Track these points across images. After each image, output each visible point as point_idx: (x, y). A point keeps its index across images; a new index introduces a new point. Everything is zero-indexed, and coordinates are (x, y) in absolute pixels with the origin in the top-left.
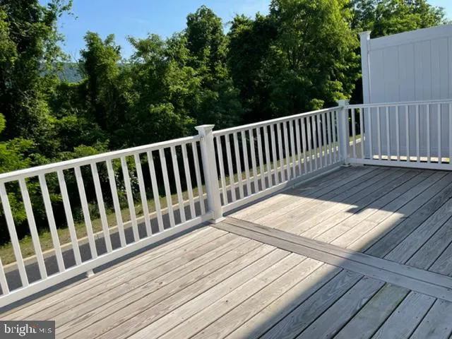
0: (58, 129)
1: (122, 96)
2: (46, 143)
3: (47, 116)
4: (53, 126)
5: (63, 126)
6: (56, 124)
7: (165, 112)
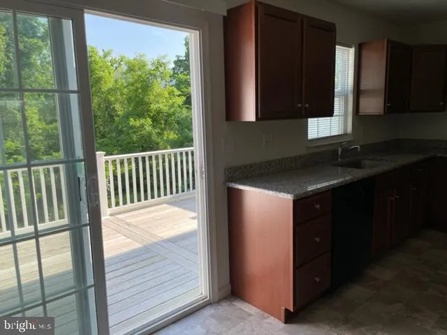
0: (45, 134)
1: (114, 107)
2: (32, 146)
3: (35, 122)
4: (41, 131)
5: (50, 131)
6: (44, 130)
7: (143, 127)
